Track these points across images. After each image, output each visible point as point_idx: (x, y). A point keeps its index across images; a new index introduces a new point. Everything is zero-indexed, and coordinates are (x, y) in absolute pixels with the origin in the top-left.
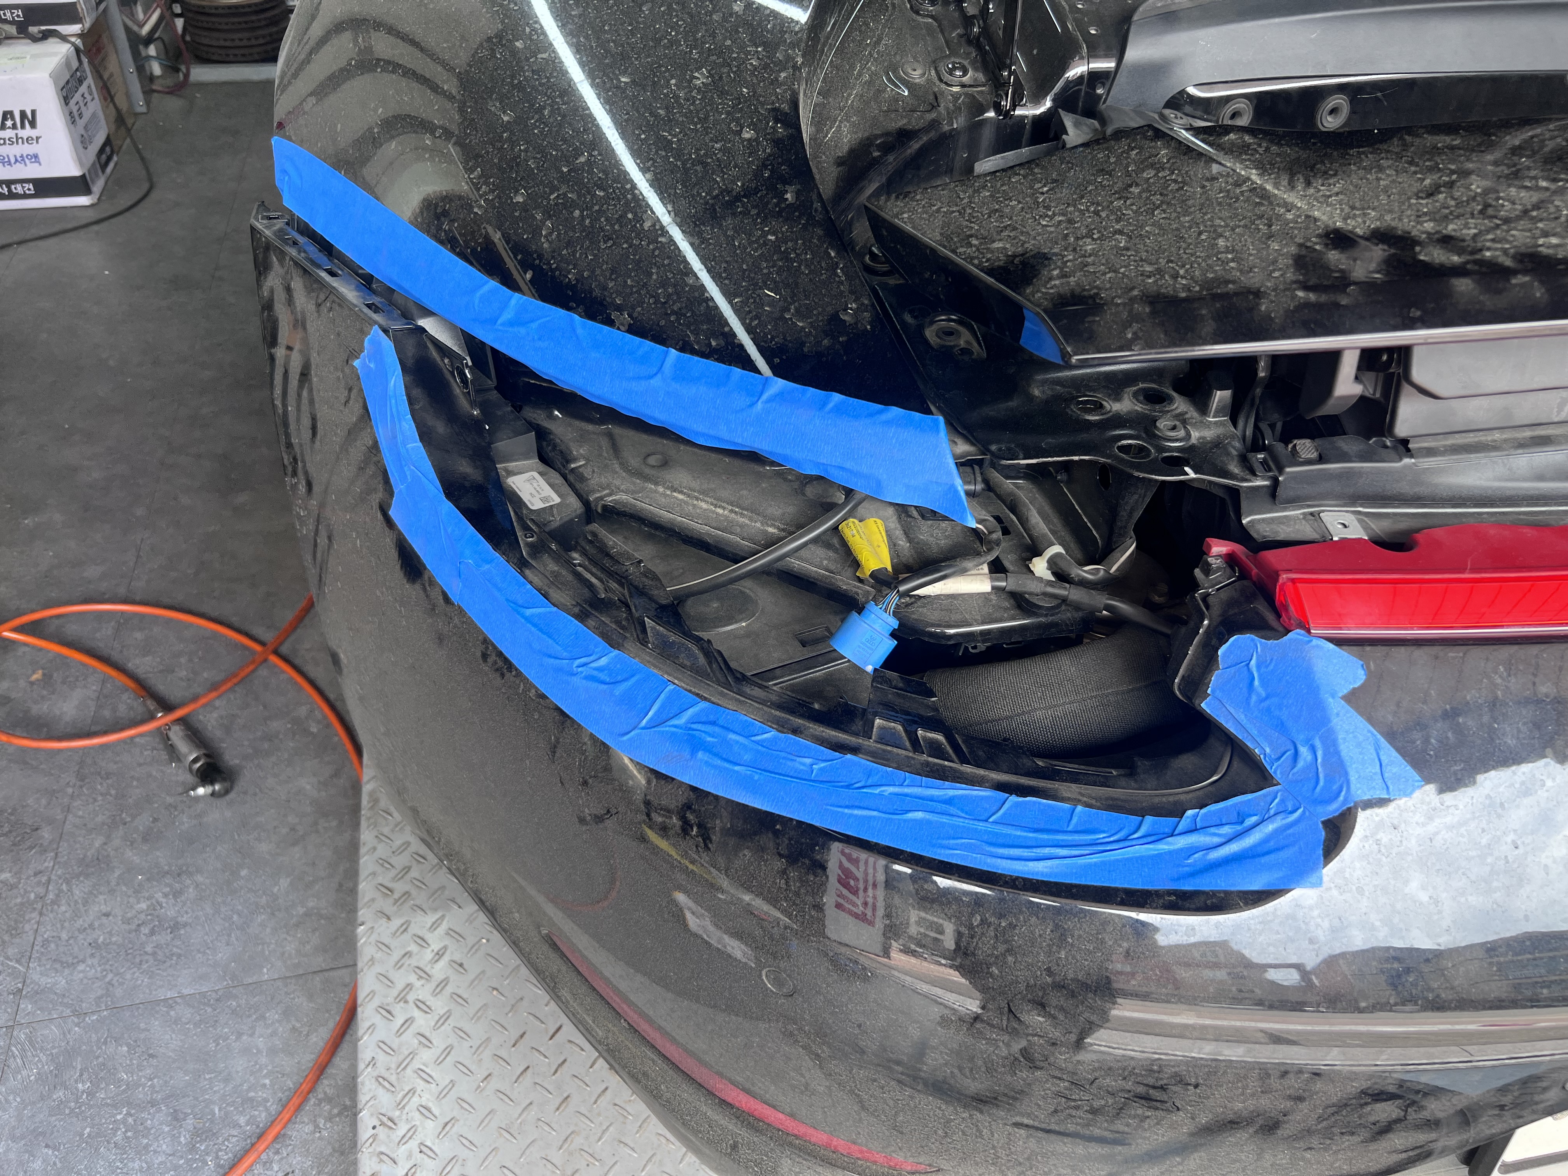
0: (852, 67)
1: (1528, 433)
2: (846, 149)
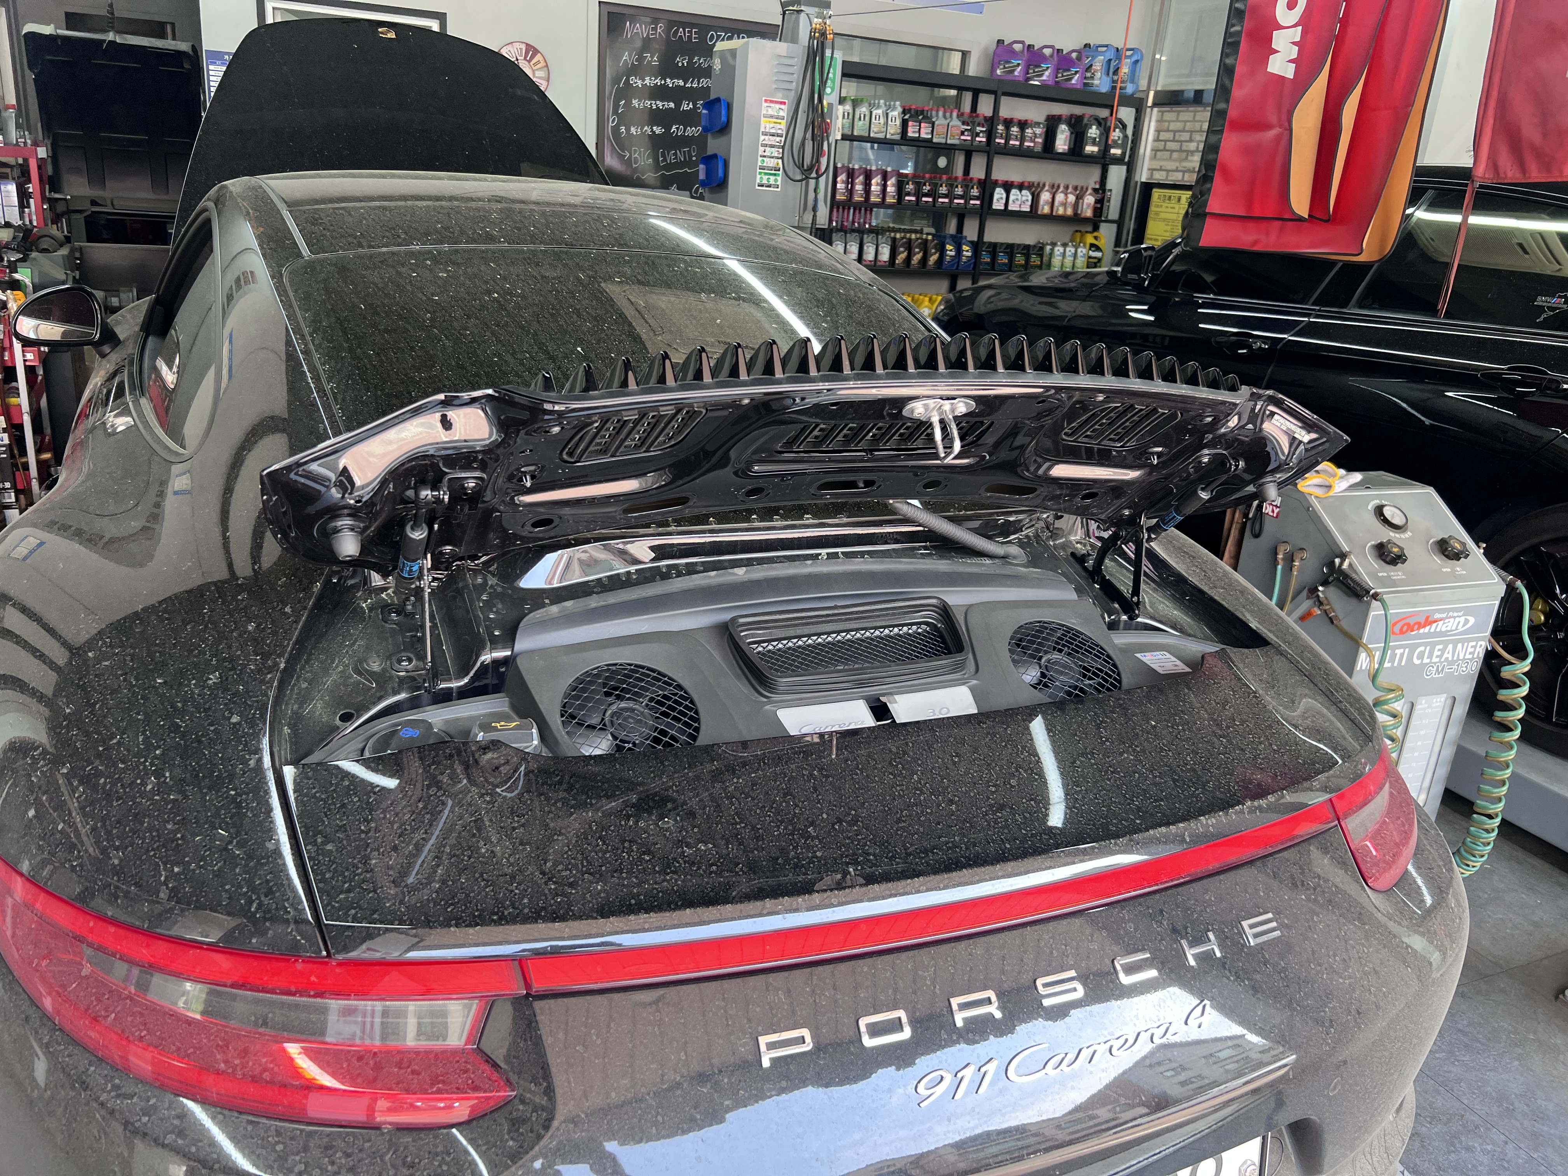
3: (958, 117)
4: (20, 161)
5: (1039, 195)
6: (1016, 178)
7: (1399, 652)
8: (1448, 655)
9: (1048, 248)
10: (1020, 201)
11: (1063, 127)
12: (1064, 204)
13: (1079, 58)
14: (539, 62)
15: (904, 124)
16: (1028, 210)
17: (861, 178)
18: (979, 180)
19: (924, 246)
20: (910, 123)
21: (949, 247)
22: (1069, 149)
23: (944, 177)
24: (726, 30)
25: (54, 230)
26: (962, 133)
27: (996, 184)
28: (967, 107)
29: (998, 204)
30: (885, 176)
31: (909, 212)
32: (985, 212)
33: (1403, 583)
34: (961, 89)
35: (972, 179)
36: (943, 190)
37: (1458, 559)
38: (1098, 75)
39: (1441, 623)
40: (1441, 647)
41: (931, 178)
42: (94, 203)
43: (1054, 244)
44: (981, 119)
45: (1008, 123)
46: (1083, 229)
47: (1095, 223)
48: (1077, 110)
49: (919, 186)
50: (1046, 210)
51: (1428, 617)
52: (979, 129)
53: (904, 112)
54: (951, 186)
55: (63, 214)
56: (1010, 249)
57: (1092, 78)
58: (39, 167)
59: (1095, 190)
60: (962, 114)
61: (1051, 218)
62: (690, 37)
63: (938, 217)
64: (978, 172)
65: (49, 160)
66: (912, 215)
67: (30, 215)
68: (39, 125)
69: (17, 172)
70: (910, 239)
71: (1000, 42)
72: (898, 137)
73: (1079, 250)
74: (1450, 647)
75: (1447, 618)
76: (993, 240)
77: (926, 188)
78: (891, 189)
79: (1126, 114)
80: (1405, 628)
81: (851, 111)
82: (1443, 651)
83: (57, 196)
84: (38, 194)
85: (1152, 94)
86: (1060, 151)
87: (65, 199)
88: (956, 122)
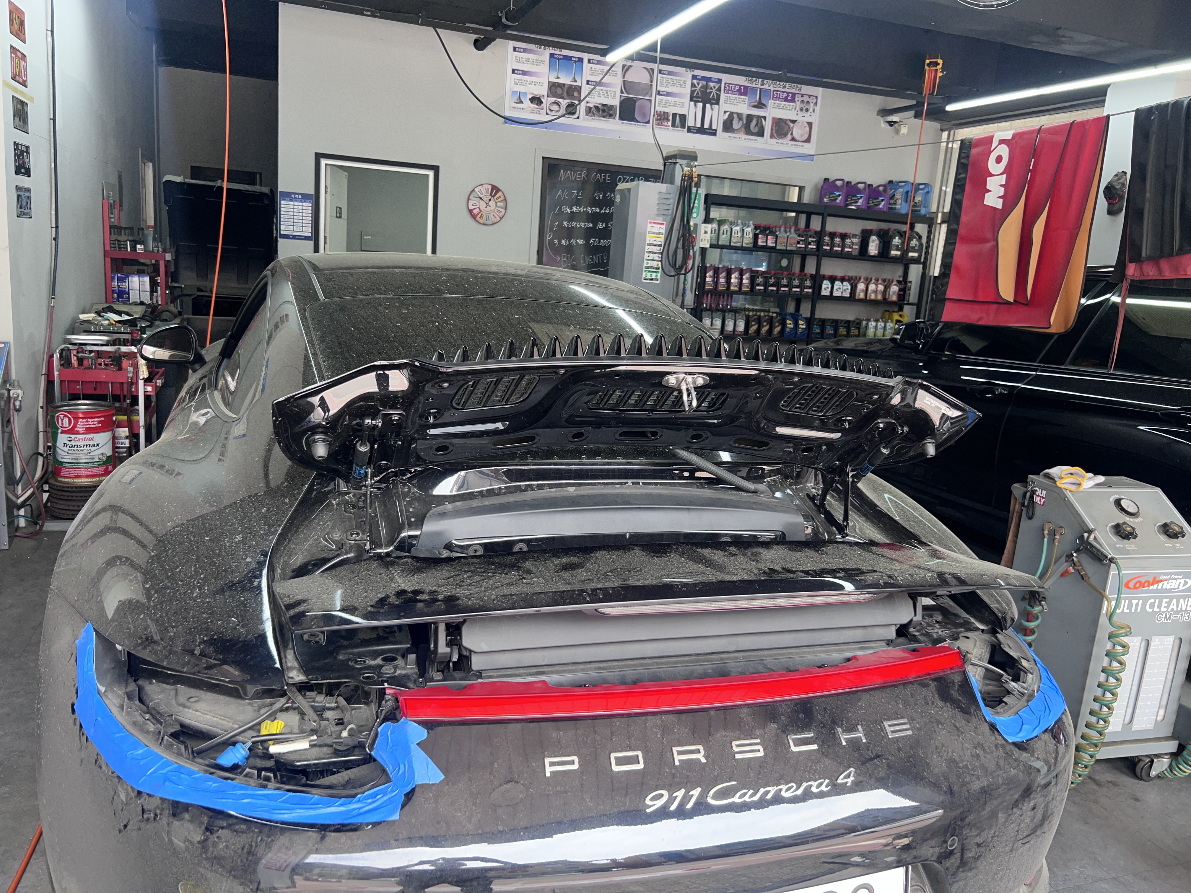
0: (311, 533)
1: (535, 670)
2: (298, 566)
3: (795, 231)
4: (154, 262)
5: (856, 286)
6: (839, 273)
7: (1135, 602)
8: (1173, 606)
9: (864, 322)
10: (842, 289)
11: (874, 238)
12: (875, 292)
13: (885, 190)
14: (500, 197)
15: (756, 237)
16: (848, 295)
17: (724, 274)
18: (811, 275)
19: (771, 321)
20: (760, 236)
21: (788, 322)
22: (879, 253)
23: (785, 273)
24: (629, 174)
25: (172, 308)
26: (798, 243)
27: (824, 277)
28: (802, 224)
29: (825, 292)
30: (742, 272)
31: (760, 298)
32: (816, 296)
33: (1135, 552)
34: (798, 212)
35: (805, 275)
36: (785, 282)
37: (1177, 538)
38: (899, 202)
39: (1166, 582)
40: (1167, 600)
41: (775, 274)
42: (199, 290)
43: (868, 320)
44: (812, 233)
45: (832, 235)
46: (891, 309)
47: (899, 305)
48: (884, 226)
49: (766, 279)
50: (862, 296)
51: (1155, 578)
52: (810, 239)
53: (756, 228)
54: (790, 280)
55: (179, 297)
56: (836, 323)
57: (895, 204)
58: (166, 266)
59: (899, 282)
60: (799, 230)
61: (866, 301)
62: (604, 180)
63: (781, 300)
64: (811, 268)
65: (173, 262)
66: (762, 299)
67: (157, 297)
68: (168, 238)
69: (150, 269)
70: (760, 316)
71: (826, 180)
72: (750, 246)
73: (888, 324)
74: (1175, 601)
75: (1170, 579)
76: (823, 317)
77: (772, 281)
78: (745, 281)
79: (921, 228)
80: (1138, 585)
81: (717, 228)
82: (1169, 603)
83: (176, 285)
84: (163, 284)
85: (940, 215)
86: (872, 254)
87: (181, 287)
88: (793, 235)
